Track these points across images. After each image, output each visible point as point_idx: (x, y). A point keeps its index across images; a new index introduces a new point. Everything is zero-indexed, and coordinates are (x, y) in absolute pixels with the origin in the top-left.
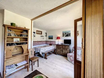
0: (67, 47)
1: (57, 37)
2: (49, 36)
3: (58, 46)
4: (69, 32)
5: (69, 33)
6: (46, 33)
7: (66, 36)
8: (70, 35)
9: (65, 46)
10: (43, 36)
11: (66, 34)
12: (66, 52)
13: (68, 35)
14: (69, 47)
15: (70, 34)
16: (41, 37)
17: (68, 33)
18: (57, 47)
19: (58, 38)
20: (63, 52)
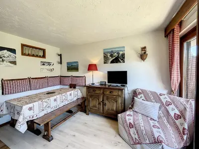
0: (115, 93)
1: (90, 66)
2: (68, 63)
3: (92, 90)
4: (122, 49)
5: (121, 53)
6: (60, 55)
7: (112, 62)
8: (124, 58)
9: (111, 90)
10: (49, 64)
11: (111, 56)
12: (113, 106)
13: (119, 58)
14: (122, 92)
15: (123, 55)
16: (43, 67)
17: (118, 54)
18: (89, 92)
19: (92, 67)
20: (106, 108)
